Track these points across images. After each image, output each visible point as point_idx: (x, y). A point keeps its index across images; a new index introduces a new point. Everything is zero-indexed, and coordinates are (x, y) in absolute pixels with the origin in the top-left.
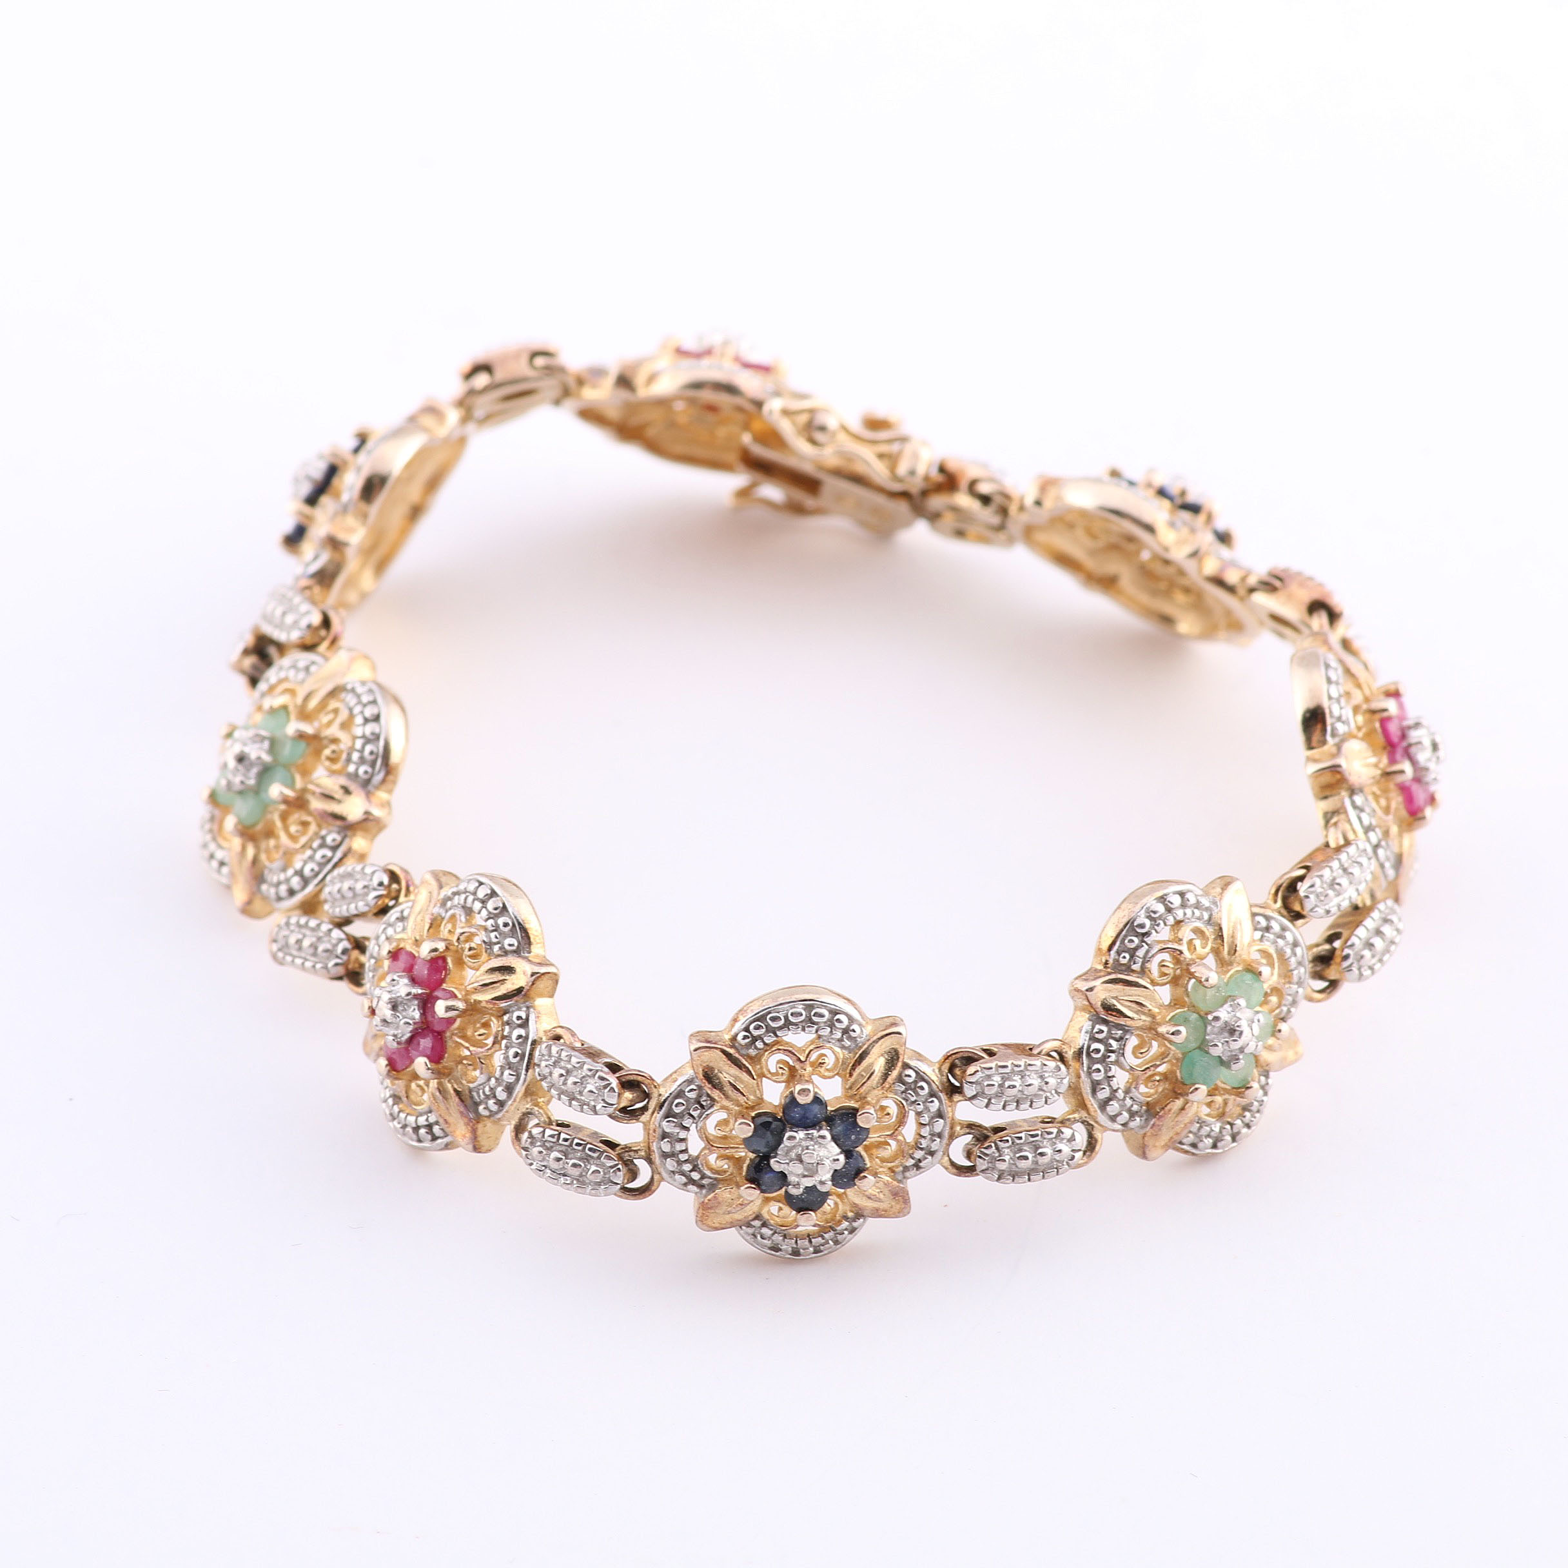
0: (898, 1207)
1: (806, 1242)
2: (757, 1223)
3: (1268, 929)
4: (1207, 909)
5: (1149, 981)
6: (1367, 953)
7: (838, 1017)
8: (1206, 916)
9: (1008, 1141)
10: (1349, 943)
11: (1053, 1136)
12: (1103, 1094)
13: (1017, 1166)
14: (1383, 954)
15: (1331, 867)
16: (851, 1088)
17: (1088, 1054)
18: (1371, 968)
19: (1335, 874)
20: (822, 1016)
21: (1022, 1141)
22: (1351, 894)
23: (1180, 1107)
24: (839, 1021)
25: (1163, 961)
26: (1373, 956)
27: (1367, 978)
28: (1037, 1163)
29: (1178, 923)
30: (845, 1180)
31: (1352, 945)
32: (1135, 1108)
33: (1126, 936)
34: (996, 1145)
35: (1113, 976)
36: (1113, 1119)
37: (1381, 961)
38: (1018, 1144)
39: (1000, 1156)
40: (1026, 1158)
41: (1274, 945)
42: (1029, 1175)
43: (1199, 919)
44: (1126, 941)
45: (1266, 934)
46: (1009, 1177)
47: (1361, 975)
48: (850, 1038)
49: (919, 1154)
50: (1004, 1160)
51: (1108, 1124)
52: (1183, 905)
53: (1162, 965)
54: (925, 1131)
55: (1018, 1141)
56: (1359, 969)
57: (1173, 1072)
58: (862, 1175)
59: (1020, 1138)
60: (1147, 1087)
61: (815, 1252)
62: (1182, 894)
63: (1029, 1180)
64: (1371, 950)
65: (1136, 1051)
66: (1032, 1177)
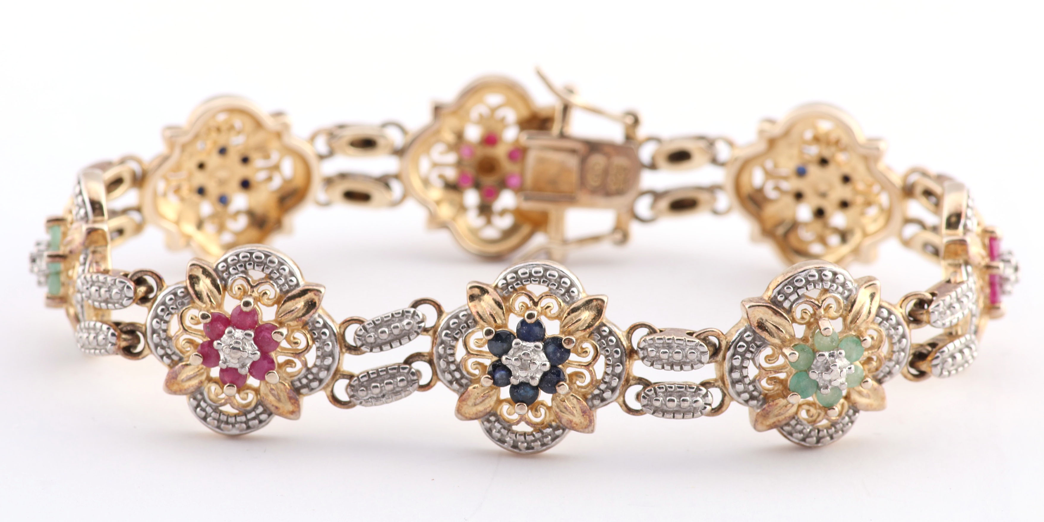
0: (585, 423)
1: (522, 438)
2: (492, 418)
3: (887, 319)
4: (850, 290)
5: (791, 318)
6: (950, 360)
7: (563, 280)
8: (847, 293)
9: (663, 388)
10: (941, 350)
11: (694, 390)
12: (736, 375)
13: (666, 406)
14: (959, 366)
15: (950, 296)
16: (564, 326)
17: (735, 348)
18: (949, 372)
19: (952, 301)
20: (554, 276)
21: (672, 390)
22: (957, 316)
23: (784, 404)
24: (564, 283)
25: (805, 309)
26: (953, 365)
27: (944, 377)
28: (680, 406)
29: (826, 291)
30: (550, 385)
31: (943, 352)
32: (755, 393)
33: (786, 285)
34: (655, 389)
35: (768, 305)
36: (739, 394)
37: (957, 370)
38: (669, 392)
39: (657, 396)
40: (673, 401)
41: (887, 331)
42: (674, 414)
43: (841, 294)
44: (785, 288)
45: (885, 322)
46: (660, 412)
47: (941, 373)
48: (570, 296)
49: (603, 387)
50: (658, 400)
51: (735, 396)
52: (833, 281)
53: (804, 311)
54: (609, 370)
55: (669, 389)
56: (942, 369)
57: (786, 380)
58: (561, 383)
59: (671, 387)
60: (767, 382)
61: (528, 448)
62: (835, 274)
63: (674, 417)
64: (953, 360)
65: (768, 359)
66: (676, 415)
